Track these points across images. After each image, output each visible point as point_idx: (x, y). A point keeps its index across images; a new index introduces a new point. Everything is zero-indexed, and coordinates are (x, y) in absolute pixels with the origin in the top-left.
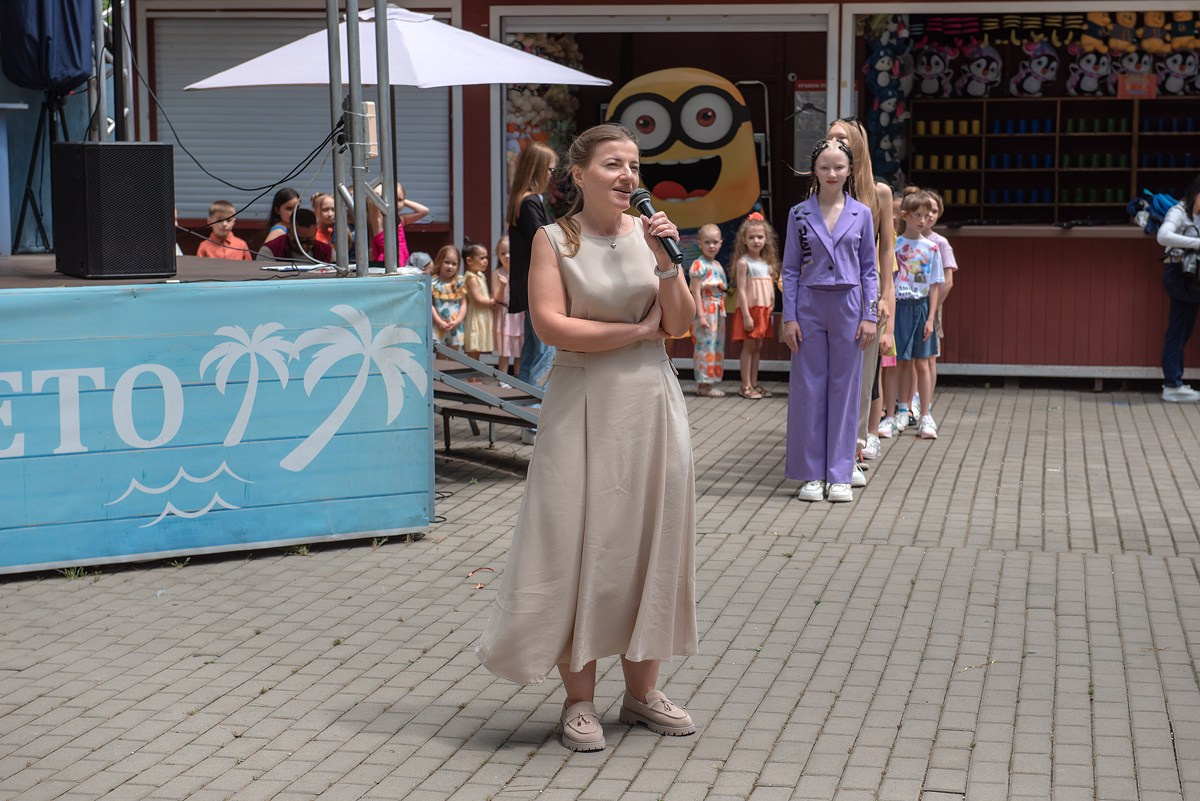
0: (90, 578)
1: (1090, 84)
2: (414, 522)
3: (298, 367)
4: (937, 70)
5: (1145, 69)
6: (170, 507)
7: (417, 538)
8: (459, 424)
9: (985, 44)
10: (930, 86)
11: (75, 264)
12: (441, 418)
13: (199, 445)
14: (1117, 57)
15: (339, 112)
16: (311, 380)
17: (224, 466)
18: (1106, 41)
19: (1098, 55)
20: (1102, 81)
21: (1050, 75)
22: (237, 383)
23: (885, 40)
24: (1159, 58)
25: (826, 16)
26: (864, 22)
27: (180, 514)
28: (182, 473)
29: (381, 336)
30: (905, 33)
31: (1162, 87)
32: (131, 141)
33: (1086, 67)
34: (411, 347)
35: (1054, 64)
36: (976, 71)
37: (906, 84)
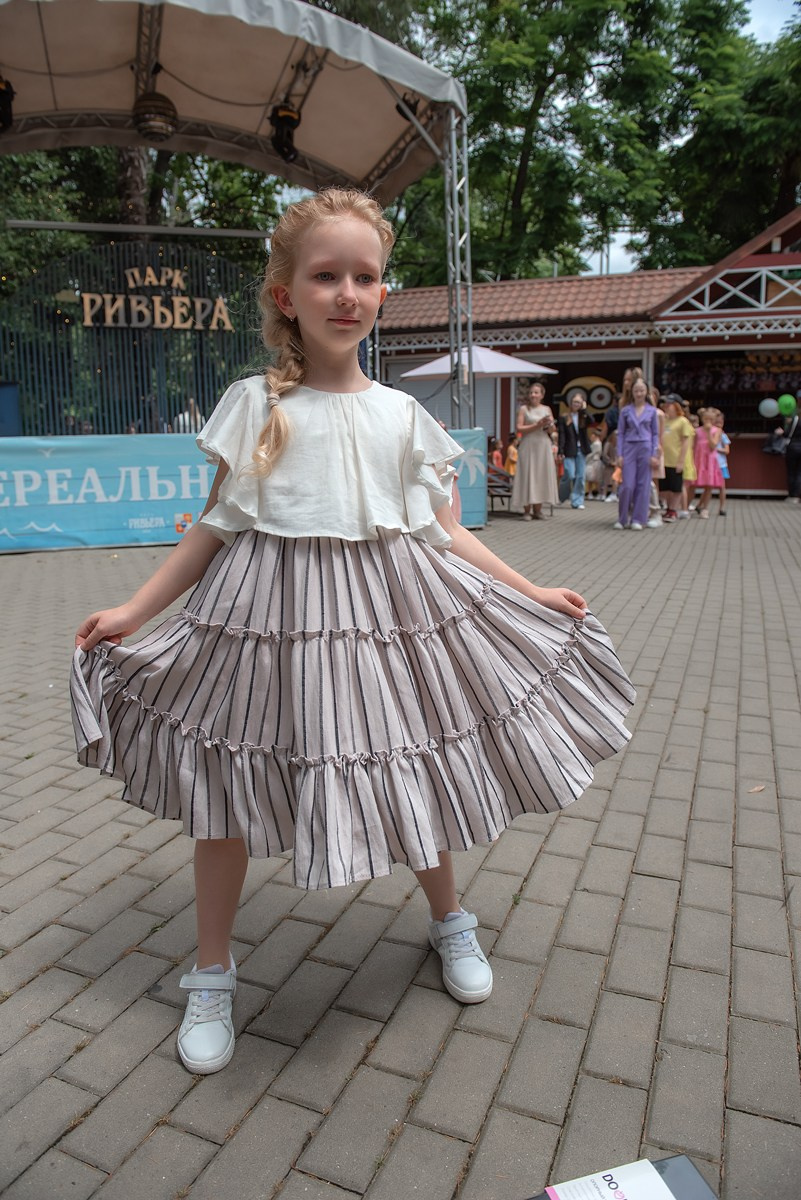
1: (747, 386)
2: (480, 523)
4: (686, 381)
5: (770, 379)
7: (480, 529)
8: (497, 500)
9: (706, 371)
10: (683, 387)
12: (489, 499)
14: (759, 375)
15: (454, 368)
18: (755, 368)
19: (751, 374)
20: (753, 385)
21: (732, 382)
23: (666, 367)
24: (776, 375)
25: (642, 354)
26: (658, 356)
30: (674, 364)
31: (777, 386)
33: (747, 379)
34: (479, 457)
35: (734, 379)
36: (702, 380)
37: (674, 384)
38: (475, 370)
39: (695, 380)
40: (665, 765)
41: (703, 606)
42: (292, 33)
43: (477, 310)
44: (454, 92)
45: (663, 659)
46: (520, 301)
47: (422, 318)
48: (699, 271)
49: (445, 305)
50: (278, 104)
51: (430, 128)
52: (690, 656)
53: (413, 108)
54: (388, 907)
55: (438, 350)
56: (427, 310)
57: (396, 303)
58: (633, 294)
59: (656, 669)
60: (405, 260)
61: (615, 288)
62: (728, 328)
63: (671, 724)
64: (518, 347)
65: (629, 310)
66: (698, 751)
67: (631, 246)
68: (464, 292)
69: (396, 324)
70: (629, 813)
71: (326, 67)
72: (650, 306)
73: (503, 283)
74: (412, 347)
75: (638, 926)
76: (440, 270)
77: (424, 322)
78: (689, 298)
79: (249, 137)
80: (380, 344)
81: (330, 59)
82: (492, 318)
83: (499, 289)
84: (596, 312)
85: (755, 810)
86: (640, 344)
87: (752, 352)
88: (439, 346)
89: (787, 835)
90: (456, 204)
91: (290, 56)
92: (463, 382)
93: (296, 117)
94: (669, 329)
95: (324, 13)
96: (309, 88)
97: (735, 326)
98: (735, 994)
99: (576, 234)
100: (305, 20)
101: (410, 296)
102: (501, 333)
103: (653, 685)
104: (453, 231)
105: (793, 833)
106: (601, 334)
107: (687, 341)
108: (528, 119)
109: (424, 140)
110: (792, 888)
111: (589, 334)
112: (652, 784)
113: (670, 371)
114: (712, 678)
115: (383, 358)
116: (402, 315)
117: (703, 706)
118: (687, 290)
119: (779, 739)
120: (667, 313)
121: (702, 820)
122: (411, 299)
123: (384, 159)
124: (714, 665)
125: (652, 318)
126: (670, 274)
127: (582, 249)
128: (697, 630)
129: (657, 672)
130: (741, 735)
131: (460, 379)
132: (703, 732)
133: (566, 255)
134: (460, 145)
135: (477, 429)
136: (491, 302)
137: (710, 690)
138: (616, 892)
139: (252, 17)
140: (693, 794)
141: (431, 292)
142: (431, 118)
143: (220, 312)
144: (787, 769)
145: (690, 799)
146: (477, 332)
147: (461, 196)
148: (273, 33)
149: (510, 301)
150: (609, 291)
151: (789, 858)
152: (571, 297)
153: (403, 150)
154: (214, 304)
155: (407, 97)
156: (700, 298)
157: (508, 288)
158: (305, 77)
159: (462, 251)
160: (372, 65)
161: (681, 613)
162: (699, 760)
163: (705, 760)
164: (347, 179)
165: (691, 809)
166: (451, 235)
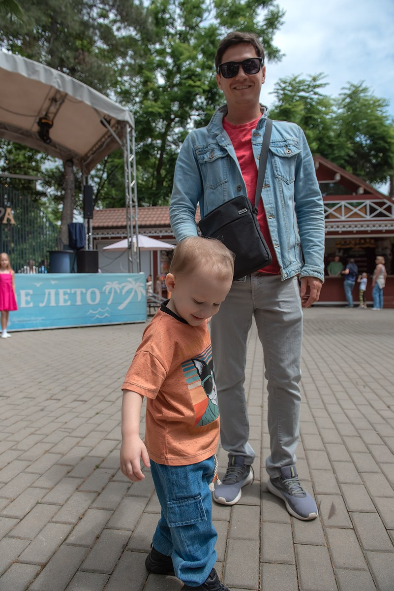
0: (81, 329)
2: (144, 319)
3: (121, 289)
6: (97, 316)
7: (144, 323)
8: (152, 309)
11: (81, 270)
12: (148, 309)
13: (103, 304)
15: (129, 244)
16: (124, 292)
17: (107, 308)
22: (110, 292)
27: (99, 317)
28: (100, 309)
29: (137, 285)
32: (91, 249)
34: (143, 287)
38: (140, 245)
41: (255, 355)
42: (49, 83)
43: (141, 219)
44: (129, 117)
46: (161, 215)
47: (114, 222)
49: (125, 217)
50: (42, 116)
51: (117, 132)
52: (251, 379)
53: (109, 122)
54: (84, 546)
55: (122, 237)
56: (116, 219)
57: (101, 215)
60: (106, 196)
64: (161, 237)
66: (260, 428)
68: (134, 211)
69: (101, 225)
71: (66, 101)
73: (153, 207)
74: (109, 236)
75: (239, 539)
76: (122, 201)
77: (115, 224)
79: (27, 131)
80: (93, 234)
81: (68, 97)
82: (148, 223)
83: (151, 210)
88: (122, 235)
89: (312, 471)
90: (130, 167)
91: (48, 95)
92: (134, 250)
93: (51, 123)
95: (65, 76)
96: (58, 110)
98: (300, 577)
100: (56, 78)
101: (108, 212)
102: (153, 230)
104: (128, 179)
105: (315, 469)
108: (163, 136)
109: (114, 138)
110: (320, 502)
114: (263, 389)
115: (95, 241)
116: (104, 221)
117: (260, 404)
122: (109, 213)
123: (94, 146)
128: (253, 366)
131: (132, 249)
132: (262, 418)
134: (131, 141)
135: (142, 273)
136: (148, 216)
137: (263, 395)
138: (224, 518)
139: (29, 74)
140: (261, 453)
141: (118, 210)
142: (117, 128)
143: (9, 214)
144: (307, 434)
146: (140, 229)
147: (132, 163)
148: (39, 83)
149: (157, 216)
151: (316, 484)
153: (104, 142)
154: (6, 210)
155: (106, 117)
157: (156, 210)
158: (56, 105)
159: (133, 189)
160: (88, 103)
162: (262, 433)
163: (264, 433)
164: (76, 155)
165: (261, 461)
166: (127, 181)
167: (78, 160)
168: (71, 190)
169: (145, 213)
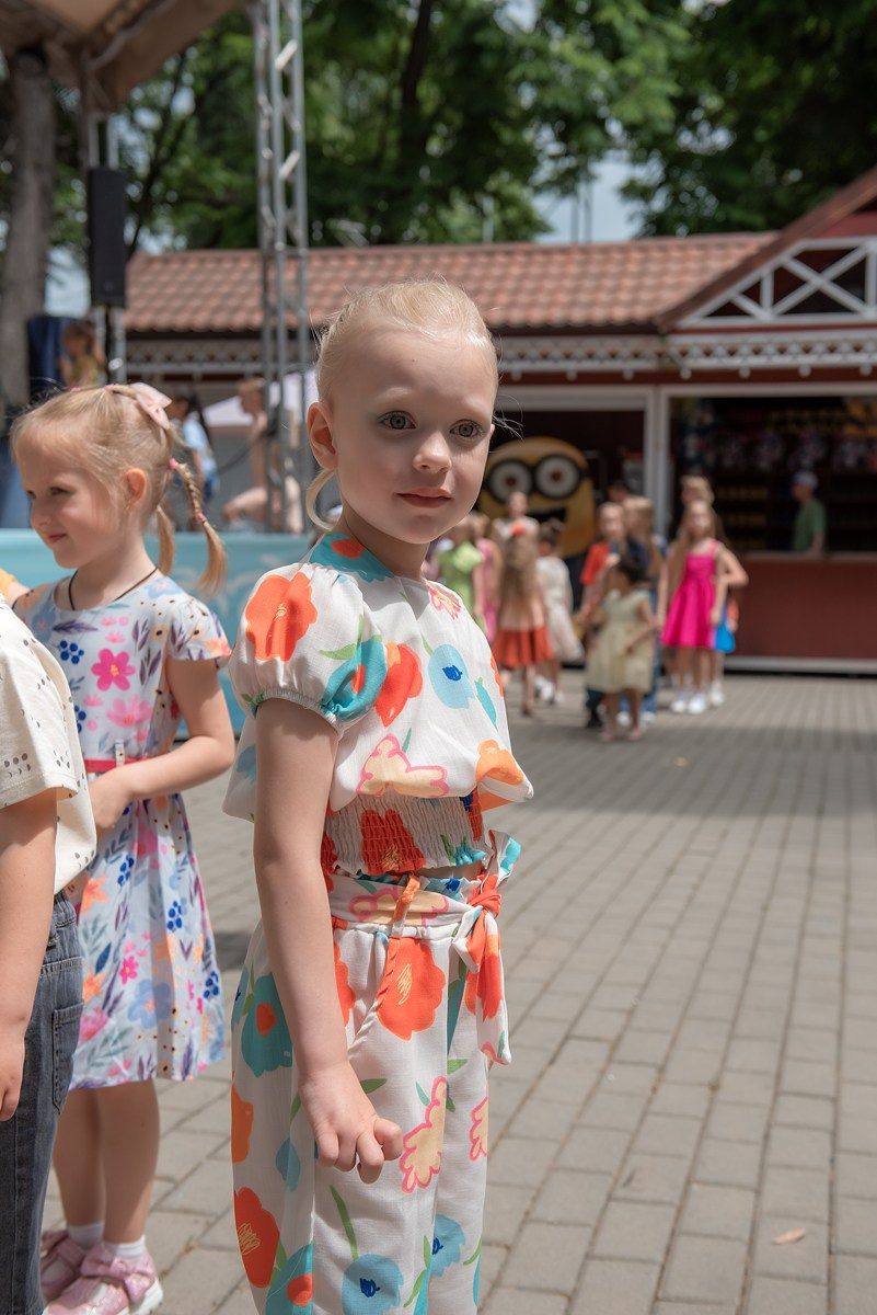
1: (850, 461)
9: (770, 433)
14: (871, 442)
18: (862, 428)
19: (856, 439)
23: (692, 424)
25: (645, 397)
26: (677, 404)
30: (708, 420)
37: (710, 458)
39: (750, 450)
40: (621, 1192)
41: (736, 884)
45: (645, 987)
47: (216, 310)
48: (753, 243)
52: (696, 982)
56: (227, 296)
57: (164, 278)
58: (629, 282)
59: (627, 1004)
60: (188, 193)
61: (593, 269)
62: (807, 350)
63: (645, 1114)
65: (620, 314)
66: (687, 1163)
67: (631, 191)
69: (163, 321)
70: (540, 1290)
72: (660, 308)
73: (380, 250)
74: (196, 369)
77: (220, 320)
78: (733, 294)
80: (128, 359)
83: (371, 263)
84: (557, 315)
85: (783, 1277)
86: (641, 378)
87: (857, 398)
88: (250, 368)
90: (276, 95)
94: (696, 351)
97: (820, 348)
99: (524, 163)
101: (192, 266)
103: (619, 1039)
104: (271, 145)
106: (568, 357)
107: (731, 376)
111: (545, 357)
112: (589, 1231)
113: (702, 431)
114: (734, 1022)
116: (176, 304)
117: (710, 1078)
118: (729, 278)
119: (846, 1140)
120: (693, 320)
121: (678, 1300)
122: (195, 272)
124: (741, 998)
125: (664, 329)
126: (701, 247)
127: (538, 190)
128: (716, 931)
129: (631, 1012)
130: (776, 1133)
132: (704, 1128)
133: (504, 202)
137: (727, 1048)
140: (668, 1251)
141: (234, 260)
144: (855, 1197)
145: (659, 1257)
147: (286, 78)
150: (583, 276)
152: (510, 284)
156: (753, 293)
157: (389, 262)
159: (288, 187)
161: (690, 899)
162: (688, 1182)
163: (698, 1182)
164: (59, 25)
165: (660, 1278)
166: (265, 153)
167: (67, 46)
168: (39, 168)
169: (345, 275)
